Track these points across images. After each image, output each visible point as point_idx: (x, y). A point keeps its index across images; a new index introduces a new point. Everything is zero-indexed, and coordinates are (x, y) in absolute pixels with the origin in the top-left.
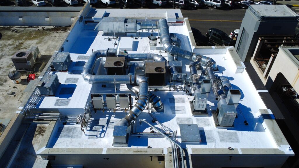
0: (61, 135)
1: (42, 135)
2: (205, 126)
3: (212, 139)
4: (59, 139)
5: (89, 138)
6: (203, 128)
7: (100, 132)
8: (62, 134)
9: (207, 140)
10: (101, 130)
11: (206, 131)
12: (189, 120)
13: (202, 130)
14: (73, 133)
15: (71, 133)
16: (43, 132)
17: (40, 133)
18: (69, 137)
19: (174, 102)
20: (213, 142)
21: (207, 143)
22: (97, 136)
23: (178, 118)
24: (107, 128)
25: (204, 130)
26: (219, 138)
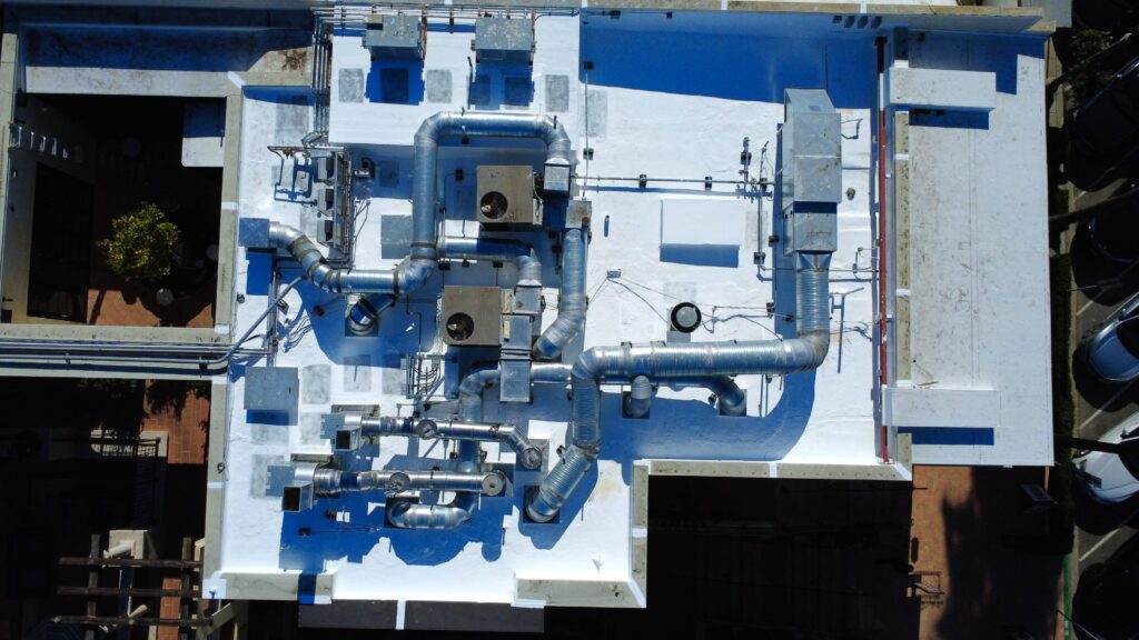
0: (285, 106)
1: (284, 67)
2: (302, 431)
3: (262, 436)
4: (274, 105)
5: (274, 168)
6: (296, 424)
7: (290, 189)
8: (289, 109)
9: (258, 426)
10: (297, 190)
11: (287, 429)
12: (323, 396)
13: (291, 420)
14: (290, 131)
15: (291, 127)
16: (291, 66)
17: (289, 60)
18: (280, 124)
19: (386, 365)
20: (254, 437)
21: (250, 425)
22: (279, 184)
23: (328, 370)
24: (302, 203)
25: (290, 427)
26: (264, 453)
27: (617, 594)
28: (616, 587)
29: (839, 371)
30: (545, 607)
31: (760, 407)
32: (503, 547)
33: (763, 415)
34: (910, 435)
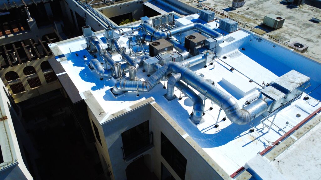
27: (100, 114)
28: (103, 112)
29: (243, 146)
30: (83, 100)
31: (204, 129)
32: (98, 90)
33: (202, 132)
34: (251, 176)
